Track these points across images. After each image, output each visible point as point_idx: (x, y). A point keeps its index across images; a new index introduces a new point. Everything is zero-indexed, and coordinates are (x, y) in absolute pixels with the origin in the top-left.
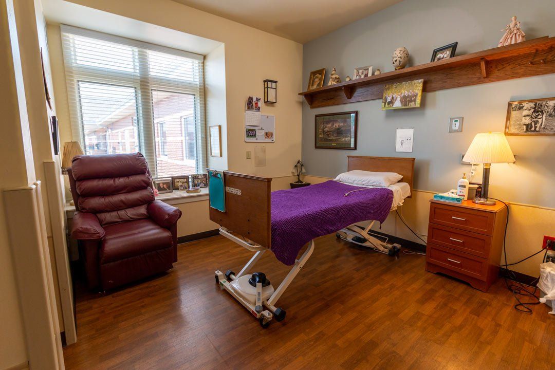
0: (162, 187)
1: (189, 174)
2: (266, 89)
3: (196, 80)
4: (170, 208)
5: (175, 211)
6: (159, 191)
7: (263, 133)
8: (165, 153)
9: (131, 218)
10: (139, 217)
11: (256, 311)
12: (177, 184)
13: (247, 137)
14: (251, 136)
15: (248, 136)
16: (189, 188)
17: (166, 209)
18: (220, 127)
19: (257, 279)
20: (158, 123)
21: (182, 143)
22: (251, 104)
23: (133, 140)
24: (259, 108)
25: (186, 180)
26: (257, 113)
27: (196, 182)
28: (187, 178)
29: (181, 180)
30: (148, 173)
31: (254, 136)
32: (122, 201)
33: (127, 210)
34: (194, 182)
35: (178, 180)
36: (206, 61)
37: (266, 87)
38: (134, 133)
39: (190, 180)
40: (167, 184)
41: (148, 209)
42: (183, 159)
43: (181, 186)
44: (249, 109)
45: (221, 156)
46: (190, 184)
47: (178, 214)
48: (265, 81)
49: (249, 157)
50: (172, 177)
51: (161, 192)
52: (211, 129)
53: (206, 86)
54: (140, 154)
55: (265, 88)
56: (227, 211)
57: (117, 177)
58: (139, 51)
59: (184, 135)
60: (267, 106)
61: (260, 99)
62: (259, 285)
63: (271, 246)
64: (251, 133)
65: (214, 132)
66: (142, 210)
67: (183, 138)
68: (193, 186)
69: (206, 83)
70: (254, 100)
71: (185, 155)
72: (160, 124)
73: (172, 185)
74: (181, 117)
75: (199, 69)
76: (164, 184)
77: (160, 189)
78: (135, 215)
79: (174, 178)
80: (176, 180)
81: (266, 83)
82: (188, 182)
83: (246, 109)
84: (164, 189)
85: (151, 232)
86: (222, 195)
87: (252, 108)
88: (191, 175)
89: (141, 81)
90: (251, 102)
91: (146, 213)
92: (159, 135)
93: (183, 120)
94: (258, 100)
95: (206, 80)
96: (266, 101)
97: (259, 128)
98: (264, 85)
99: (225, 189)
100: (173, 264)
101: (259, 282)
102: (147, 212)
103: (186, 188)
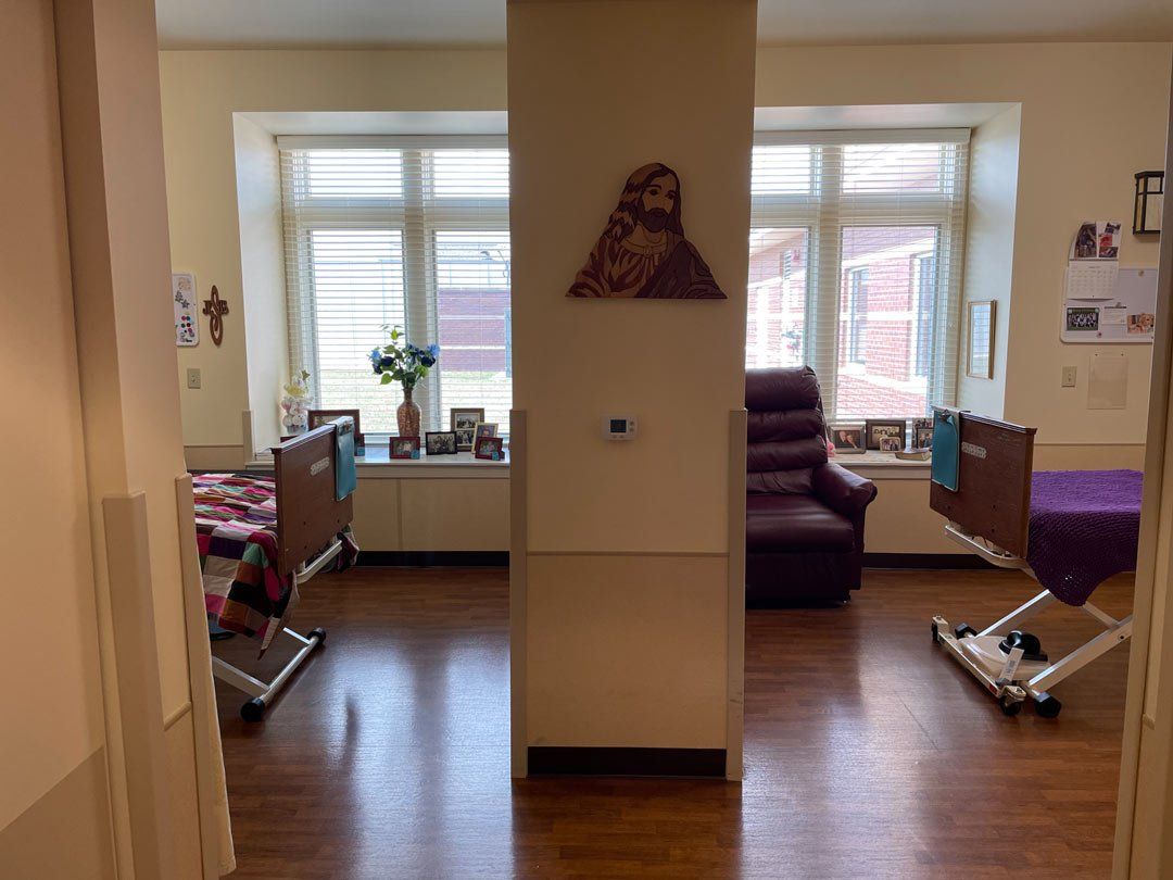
0: (843, 439)
1: (907, 416)
2: (1141, 197)
3: (948, 188)
4: (856, 480)
5: (864, 485)
6: (836, 447)
7: (1124, 315)
8: (860, 358)
9: (784, 490)
10: (796, 491)
11: (997, 684)
12: (876, 436)
13: (1069, 329)
14: (1080, 327)
15: (1072, 326)
16: (904, 446)
17: (847, 479)
18: (994, 305)
19: (1018, 641)
20: (848, 270)
21: (909, 329)
22: (1087, 243)
23: (776, 317)
24: (1115, 250)
25: (897, 430)
26: (1106, 265)
27: (923, 437)
28: (901, 424)
29: (886, 428)
30: (820, 407)
31: (1093, 325)
32: (770, 455)
33: (778, 474)
34: (916, 436)
35: (880, 428)
36: (975, 140)
37: (1141, 190)
38: (781, 295)
39: (909, 431)
40: (855, 433)
41: (813, 479)
42: (907, 375)
43: (886, 442)
44: (1080, 255)
45: (991, 376)
46: (909, 441)
47: (868, 493)
48: (1138, 177)
49: (1069, 383)
50: (867, 421)
51: (839, 450)
52: (976, 308)
53: (972, 201)
54: (809, 369)
55: (1138, 194)
56: (962, 490)
57: (765, 411)
58: (824, 150)
59: (915, 303)
60: (1142, 241)
61: (1118, 227)
62: (1018, 653)
63: (1026, 552)
64: (1083, 318)
65: (981, 315)
66: (803, 478)
67: (913, 316)
68: (913, 446)
69: (973, 193)
70: (1101, 229)
71: (913, 364)
72: (854, 273)
73: (865, 437)
74: (913, 256)
75: (957, 162)
76: (847, 432)
77: (839, 444)
78: (789, 485)
79: (870, 424)
80: (874, 428)
81: (1142, 181)
82: (902, 435)
83: (1072, 257)
84: (846, 445)
85: (815, 517)
86: (954, 458)
87: (1091, 252)
88: (913, 420)
89: (823, 213)
90: (1088, 238)
91: (809, 484)
92: (850, 304)
93: (917, 262)
94: (1110, 229)
95: (974, 186)
96: (1138, 228)
97: (1107, 304)
98: (1137, 185)
99: (961, 446)
100: (852, 592)
101: (1018, 646)
102: (812, 483)
103: (897, 449)
